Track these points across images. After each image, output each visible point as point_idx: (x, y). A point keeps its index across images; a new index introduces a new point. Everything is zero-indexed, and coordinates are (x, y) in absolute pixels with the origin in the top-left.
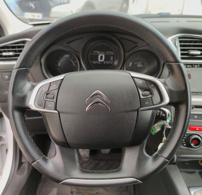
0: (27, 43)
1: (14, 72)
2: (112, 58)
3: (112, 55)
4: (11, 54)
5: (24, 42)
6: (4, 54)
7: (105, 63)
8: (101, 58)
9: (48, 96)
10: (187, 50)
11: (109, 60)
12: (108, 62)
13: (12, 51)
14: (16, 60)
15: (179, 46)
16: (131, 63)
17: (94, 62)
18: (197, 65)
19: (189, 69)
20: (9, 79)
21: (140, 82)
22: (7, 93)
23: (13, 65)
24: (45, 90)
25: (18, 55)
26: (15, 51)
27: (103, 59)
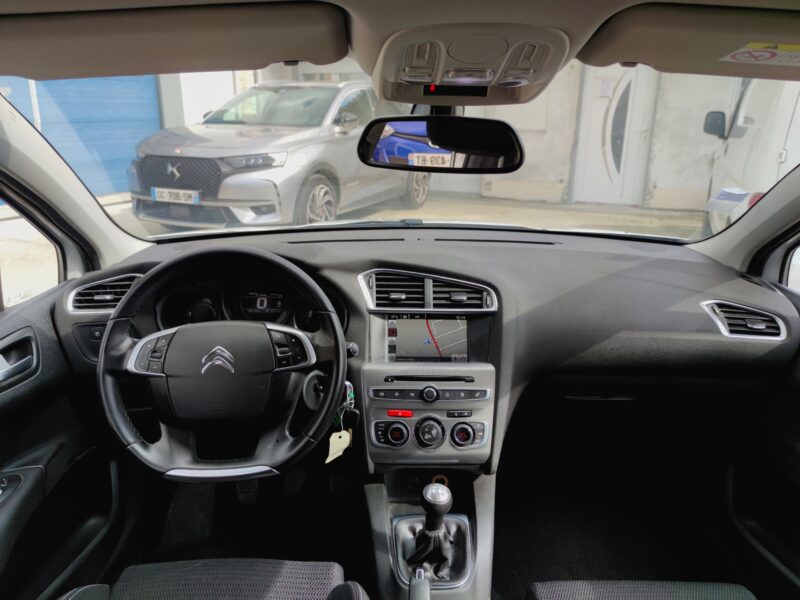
0: (136, 281)
1: (110, 324)
2: (279, 303)
3: (280, 299)
4: (108, 297)
5: (132, 279)
6: (96, 298)
7: (267, 311)
8: (262, 304)
9: (155, 354)
10: (388, 292)
11: (275, 306)
12: (273, 311)
13: (110, 293)
14: (114, 306)
15: (374, 286)
16: (311, 313)
17: (250, 311)
18: (407, 314)
19: (395, 321)
20: (100, 338)
21: (277, 336)
22: (96, 360)
23: (109, 315)
24: (150, 346)
25: (118, 300)
26: (116, 293)
27: (265, 304)
